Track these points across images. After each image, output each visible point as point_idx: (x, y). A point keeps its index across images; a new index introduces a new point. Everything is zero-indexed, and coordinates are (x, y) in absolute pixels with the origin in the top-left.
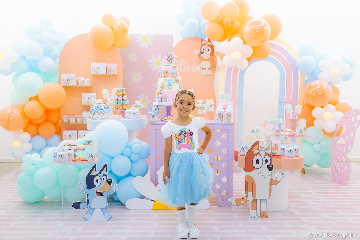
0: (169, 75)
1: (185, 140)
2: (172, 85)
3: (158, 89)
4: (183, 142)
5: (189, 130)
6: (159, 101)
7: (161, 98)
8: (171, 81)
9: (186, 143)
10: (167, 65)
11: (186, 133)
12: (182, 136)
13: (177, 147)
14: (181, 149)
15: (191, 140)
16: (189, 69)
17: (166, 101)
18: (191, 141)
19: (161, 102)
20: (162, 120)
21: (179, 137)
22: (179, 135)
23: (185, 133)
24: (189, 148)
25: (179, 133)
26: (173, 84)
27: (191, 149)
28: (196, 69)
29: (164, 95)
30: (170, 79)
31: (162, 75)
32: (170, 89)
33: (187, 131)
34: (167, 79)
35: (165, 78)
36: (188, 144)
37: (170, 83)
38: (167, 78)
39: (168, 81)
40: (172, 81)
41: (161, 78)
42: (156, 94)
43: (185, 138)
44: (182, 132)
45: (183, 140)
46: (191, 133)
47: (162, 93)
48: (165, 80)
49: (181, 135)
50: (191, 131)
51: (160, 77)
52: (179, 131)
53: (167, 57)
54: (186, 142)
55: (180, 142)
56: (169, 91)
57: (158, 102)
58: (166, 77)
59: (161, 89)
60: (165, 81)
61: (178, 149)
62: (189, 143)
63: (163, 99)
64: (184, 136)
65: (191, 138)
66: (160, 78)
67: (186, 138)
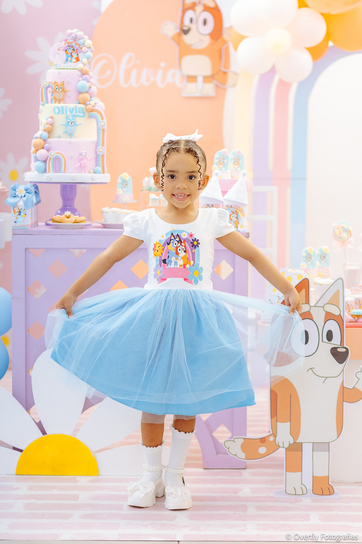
0: (69, 94)
1: (177, 259)
2: (78, 123)
3: (38, 134)
4: (173, 263)
5: (191, 236)
6: (38, 169)
7: (45, 161)
8: (74, 113)
9: (178, 266)
10: (64, 65)
11: (182, 241)
12: (171, 247)
13: (155, 276)
14: (165, 279)
15: (194, 260)
16: (148, 80)
17: (57, 169)
18: (192, 262)
19: (45, 171)
20: (47, 225)
21: (163, 249)
22: (164, 246)
23: (180, 241)
24: (185, 279)
25: (164, 239)
26: (78, 120)
27: (191, 282)
28: (169, 79)
29: (53, 154)
30: (72, 105)
31: (49, 95)
32: (71, 135)
33: (184, 236)
34: (62, 107)
35: (57, 105)
36: (184, 267)
37: (71, 118)
38: (61, 105)
39: (66, 112)
40: (78, 114)
41: (46, 105)
42: (33, 149)
43: (177, 253)
44: (173, 238)
45: (173, 259)
46: (195, 243)
47: (46, 145)
48: (57, 110)
49: (168, 244)
50: (195, 236)
51: (42, 101)
52: (165, 236)
53: (63, 43)
54: (181, 262)
55: (164, 261)
56: (69, 140)
57: (36, 173)
58: (60, 101)
59: (46, 134)
60: (59, 113)
61: (160, 279)
62: (188, 266)
63: (50, 164)
64: (177, 248)
65: (193, 254)
66: (43, 105)
67: (182, 254)
